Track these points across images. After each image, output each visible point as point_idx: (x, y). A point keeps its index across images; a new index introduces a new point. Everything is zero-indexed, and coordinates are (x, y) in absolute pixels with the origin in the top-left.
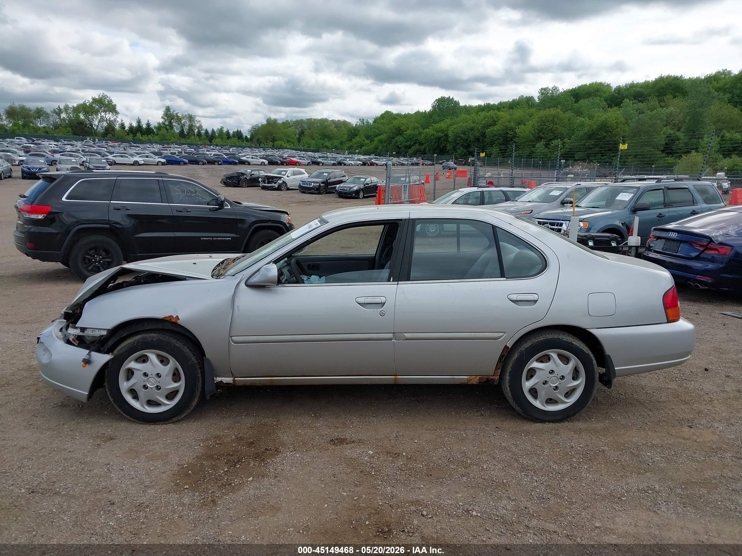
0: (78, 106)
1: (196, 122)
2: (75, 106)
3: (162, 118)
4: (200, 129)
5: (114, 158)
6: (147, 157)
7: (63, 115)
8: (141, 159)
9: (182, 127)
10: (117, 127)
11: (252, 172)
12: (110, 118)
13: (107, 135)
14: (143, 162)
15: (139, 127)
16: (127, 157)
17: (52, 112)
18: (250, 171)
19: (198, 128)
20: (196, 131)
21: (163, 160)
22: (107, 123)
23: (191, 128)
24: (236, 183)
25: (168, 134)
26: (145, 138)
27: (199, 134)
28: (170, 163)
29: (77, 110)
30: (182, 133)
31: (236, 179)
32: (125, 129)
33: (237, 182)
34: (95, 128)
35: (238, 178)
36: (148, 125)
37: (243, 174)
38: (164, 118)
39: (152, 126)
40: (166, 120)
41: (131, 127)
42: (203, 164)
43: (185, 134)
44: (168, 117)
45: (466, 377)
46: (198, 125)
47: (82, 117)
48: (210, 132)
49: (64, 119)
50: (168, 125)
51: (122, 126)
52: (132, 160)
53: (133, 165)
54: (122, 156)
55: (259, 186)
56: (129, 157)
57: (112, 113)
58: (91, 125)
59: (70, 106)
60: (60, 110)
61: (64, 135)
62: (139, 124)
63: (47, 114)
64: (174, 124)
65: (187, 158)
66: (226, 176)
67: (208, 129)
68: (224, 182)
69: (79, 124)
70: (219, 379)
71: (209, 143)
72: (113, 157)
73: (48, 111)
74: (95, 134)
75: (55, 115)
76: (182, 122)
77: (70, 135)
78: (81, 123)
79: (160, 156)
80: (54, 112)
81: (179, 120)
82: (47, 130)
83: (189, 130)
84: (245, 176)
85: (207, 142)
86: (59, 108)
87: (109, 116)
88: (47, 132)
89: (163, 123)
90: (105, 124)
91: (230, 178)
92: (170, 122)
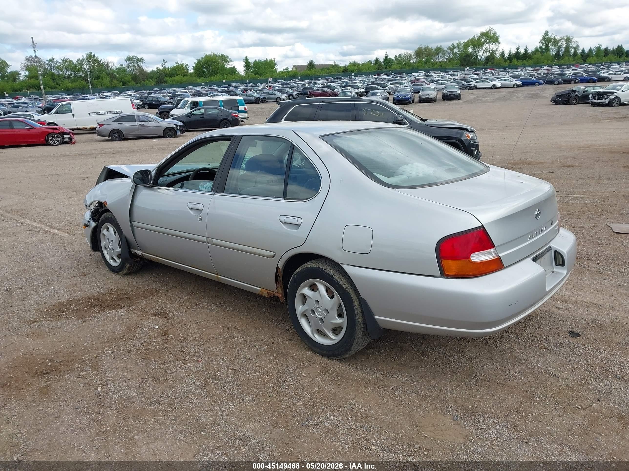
0: (468, 41)
1: (573, 43)
2: (466, 41)
3: (540, 42)
4: (577, 49)
5: (476, 84)
6: (505, 80)
7: (456, 50)
8: (499, 83)
9: (558, 49)
10: (498, 55)
11: (585, 88)
12: (492, 49)
13: (487, 63)
14: (500, 85)
15: (518, 53)
16: (487, 82)
17: (448, 49)
18: (584, 87)
19: (575, 48)
20: (572, 51)
21: (519, 83)
22: (490, 53)
23: (567, 49)
24: (565, 101)
25: (543, 57)
26: (520, 63)
27: (575, 53)
28: (526, 85)
29: (466, 45)
30: (557, 56)
31: (567, 97)
32: (504, 56)
33: (567, 100)
34: (479, 58)
35: (569, 96)
36: (526, 50)
37: (574, 91)
38: (541, 43)
39: (529, 52)
40: (543, 45)
41: (510, 55)
42: (559, 84)
43: (560, 56)
44: (545, 41)
45: (259, 289)
46: (574, 46)
47: (470, 50)
48: (587, 51)
49: (456, 54)
50: (544, 49)
51: (503, 54)
52: (490, 84)
53: (491, 88)
54: (483, 81)
55: (589, 103)
56: (489, 81)
57: (495, 43)
58: (477, 56)
59: (462, 42)
60: (453, 46)
61: (454, 66)
62: (517, 51)
63: (444, 51)
64: (551, 47)
65: (542, 79)
66: (557, 94)
67: (585, 49)
68: (554, 101)
69: (466, 57)
70: (135, 251)
71: (583, 62)
72: (476, 82)
73: (446, 49)
74: (479, 64)
75: (449, 51)
76: (559, 44)
77: (458, 66)
78: (468, 56)
79: (517, 79)
80: (449, 48)
81: (556, 42)
82: (442, 64)
83: (565, 51)
84: (576, 93)
85: (581, 61)
86: (453, 45)
87: (492, 46)
88: (441, 66)
89: (540, 47)
90: (488, 54)
91: (561, 96)
92: (547, 46)
